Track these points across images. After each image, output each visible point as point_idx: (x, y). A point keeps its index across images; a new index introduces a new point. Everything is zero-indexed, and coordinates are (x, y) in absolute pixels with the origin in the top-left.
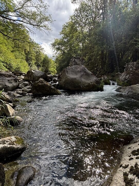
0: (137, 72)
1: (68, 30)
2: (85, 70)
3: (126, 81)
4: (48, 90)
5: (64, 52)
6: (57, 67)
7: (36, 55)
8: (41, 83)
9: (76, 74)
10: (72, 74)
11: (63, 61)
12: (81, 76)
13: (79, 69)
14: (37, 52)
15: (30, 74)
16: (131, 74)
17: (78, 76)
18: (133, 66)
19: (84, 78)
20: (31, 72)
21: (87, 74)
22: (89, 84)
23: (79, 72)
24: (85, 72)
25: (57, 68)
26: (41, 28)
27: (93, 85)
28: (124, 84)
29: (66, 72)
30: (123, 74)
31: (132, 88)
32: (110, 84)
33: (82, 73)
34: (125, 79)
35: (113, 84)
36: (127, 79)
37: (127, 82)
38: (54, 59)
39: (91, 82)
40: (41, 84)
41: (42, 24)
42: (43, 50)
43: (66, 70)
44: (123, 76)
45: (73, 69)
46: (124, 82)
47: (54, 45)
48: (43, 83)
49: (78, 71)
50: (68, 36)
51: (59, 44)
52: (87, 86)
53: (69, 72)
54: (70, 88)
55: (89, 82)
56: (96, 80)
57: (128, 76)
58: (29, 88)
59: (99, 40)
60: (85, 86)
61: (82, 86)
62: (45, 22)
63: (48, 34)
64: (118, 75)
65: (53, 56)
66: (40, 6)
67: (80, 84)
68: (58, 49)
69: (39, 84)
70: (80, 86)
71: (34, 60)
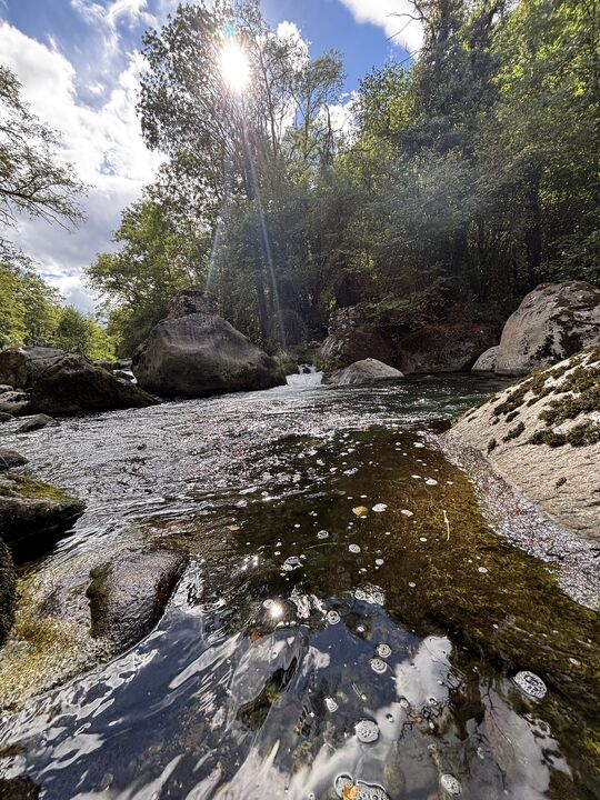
0: (359, 331)
1: (141, 228)
2: (225, 329)
3: (338, 356)
5: (138, 297)
6: (116, 347)
7: (24, 310)
8: (73, 367)
9: (201, 341)
10: (185, 339)
11: (140, 323)
12: (217, 346)
13: (206, 326)
14: (28, 302)
15: (13, 361)
16: (348, 337)
17: (206, 346)
18: (347, 318)
19: (227, 352)
20: (17, 353)
21: (235, 341)
22: (246, 368)
23: (207, 333)
24: (228, 333)
25: (117, 351)
27: (256, 371)
28: (334, 364)
29: (162, 334)
30: (328, 340)
31: (358, 369)
32: (298, 373)
33: (219, 338)
34: (336, 352)
36: (340, 351)
37: (340, 358)
38: (101, 325)
39: (249, 363)
40: (71, 372)
41: (42, 194)
42: (56, 293)
43: (160, 329)
44: (328, 347)
45: (185, 324)
46: (334, 359)
47: (97, 272)
48: (81, 366)
49: (206, 330)
50: (144, 248)
51: (113, 271)
52: (240, 376)
53: (173, 336)
55: (244, 363)
56: (264, 358)
57: (341, 343)
58: (18, 399)
59: (245, 253)
60: (233, 376)
61: (226, 377)
62: (52, 187)
63: (72, 227)
64: (312, 347)
65: (98, 314)
66: (25, 130)
67: (216, 372)
68: (115, 286)
69: (66, 372)
70: (217, 376)
71: (20, 328)
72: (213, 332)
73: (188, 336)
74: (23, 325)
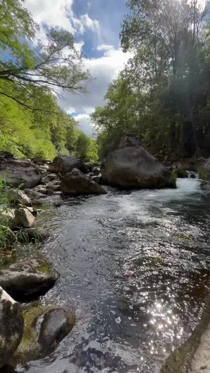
2: (145, 155)
4: (86, 187)
5: (111, 127)
6: (99, 150)
7: (66, 132)
8: (75, 175)
9: (131, 161)
10: (124, 160)
11: (109, 141)
12: (139, 164)
13: (134, 153)
14: (68, 128)
15: (59, 161)
17: (133, 164)
19: (143, 168)
20: (60, 158)
21: (149, 161)
22: (152, 176)
23: (134, 157)
24: (145, 157)
26: (75, 90)
27: (158, 178)
29: (114, 157)
32: (187, 177)
33: (140, 160)
35: (193, 177)
38: (94, 139)
39: (154, 173)
40: (74, 177)
41: (76, 85)
42: (78, 124)
43: (113, 155)
45: (125, 152)
47: (94, 116)
48: (78, 175)
51: (102, 115)
52: (149, 180)
55: (151, 173)
56: (164, 171)
58: (56, 184)
60: (144, 180)
61: (141, 181)
62: (80, 81)
64: (200, 161)
65: (93, 134)
66: (73, 58)
67: (136, 177)
68: (101, 122)
69: (73, 177)
70: (136, 180)
71: (64, 140)
72: (137, 157)
73: (125, 158)
74: (65, 139)
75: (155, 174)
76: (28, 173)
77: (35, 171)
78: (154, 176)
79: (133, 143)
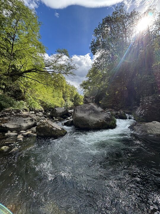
0: (153, 106)
2: (93, 109)
4: (49, 132)
8: (43, 125)
9: (85, 112)
10: (81, 112)
12: (89, 114)
13: (87, 108)
15: (54, 111)
16: (147, 109)
17: (86, 115)
18: (148, 101)
19: (93, 116)
20: (55, 109)
21: (96, 112)
22: (98, 121)
23: (87, 110)
27: (102, 122)
28: (139, 119)
29: (75, 110)
30: (139, 108)
32: (126, 118)
33: (90, 112)
34: (141, 115)
35: (130, 118)
36: (142, 115)
37: (142, 118)
44: (139, 111)
45: (82, 107)
46: (139, 117)
52: (96, 124)
53: (78, 111)
54: (80, 125)
55: (98, 119)
56: (106, 117)
57: (144, 111)
60: (93, 124)
61: (91, 124)
62: (71, 70)
64: (135, 108)
67: (88, 122)
70: (88, 124)
72: (89, 110)
73: (82, 111)
75: (100, 120)
76: (26, 121)
77: (31, 120)
78: (100, 121)
79: (88, 101)
